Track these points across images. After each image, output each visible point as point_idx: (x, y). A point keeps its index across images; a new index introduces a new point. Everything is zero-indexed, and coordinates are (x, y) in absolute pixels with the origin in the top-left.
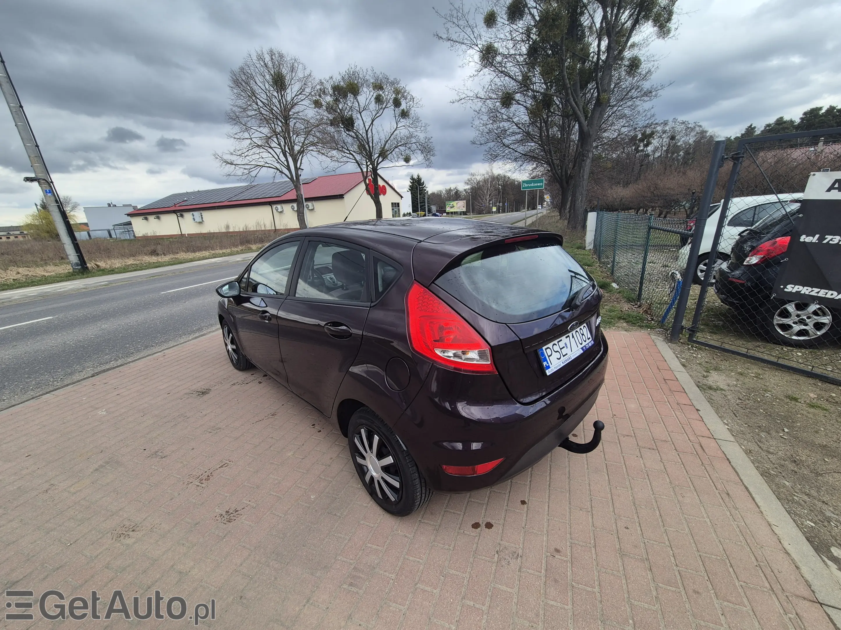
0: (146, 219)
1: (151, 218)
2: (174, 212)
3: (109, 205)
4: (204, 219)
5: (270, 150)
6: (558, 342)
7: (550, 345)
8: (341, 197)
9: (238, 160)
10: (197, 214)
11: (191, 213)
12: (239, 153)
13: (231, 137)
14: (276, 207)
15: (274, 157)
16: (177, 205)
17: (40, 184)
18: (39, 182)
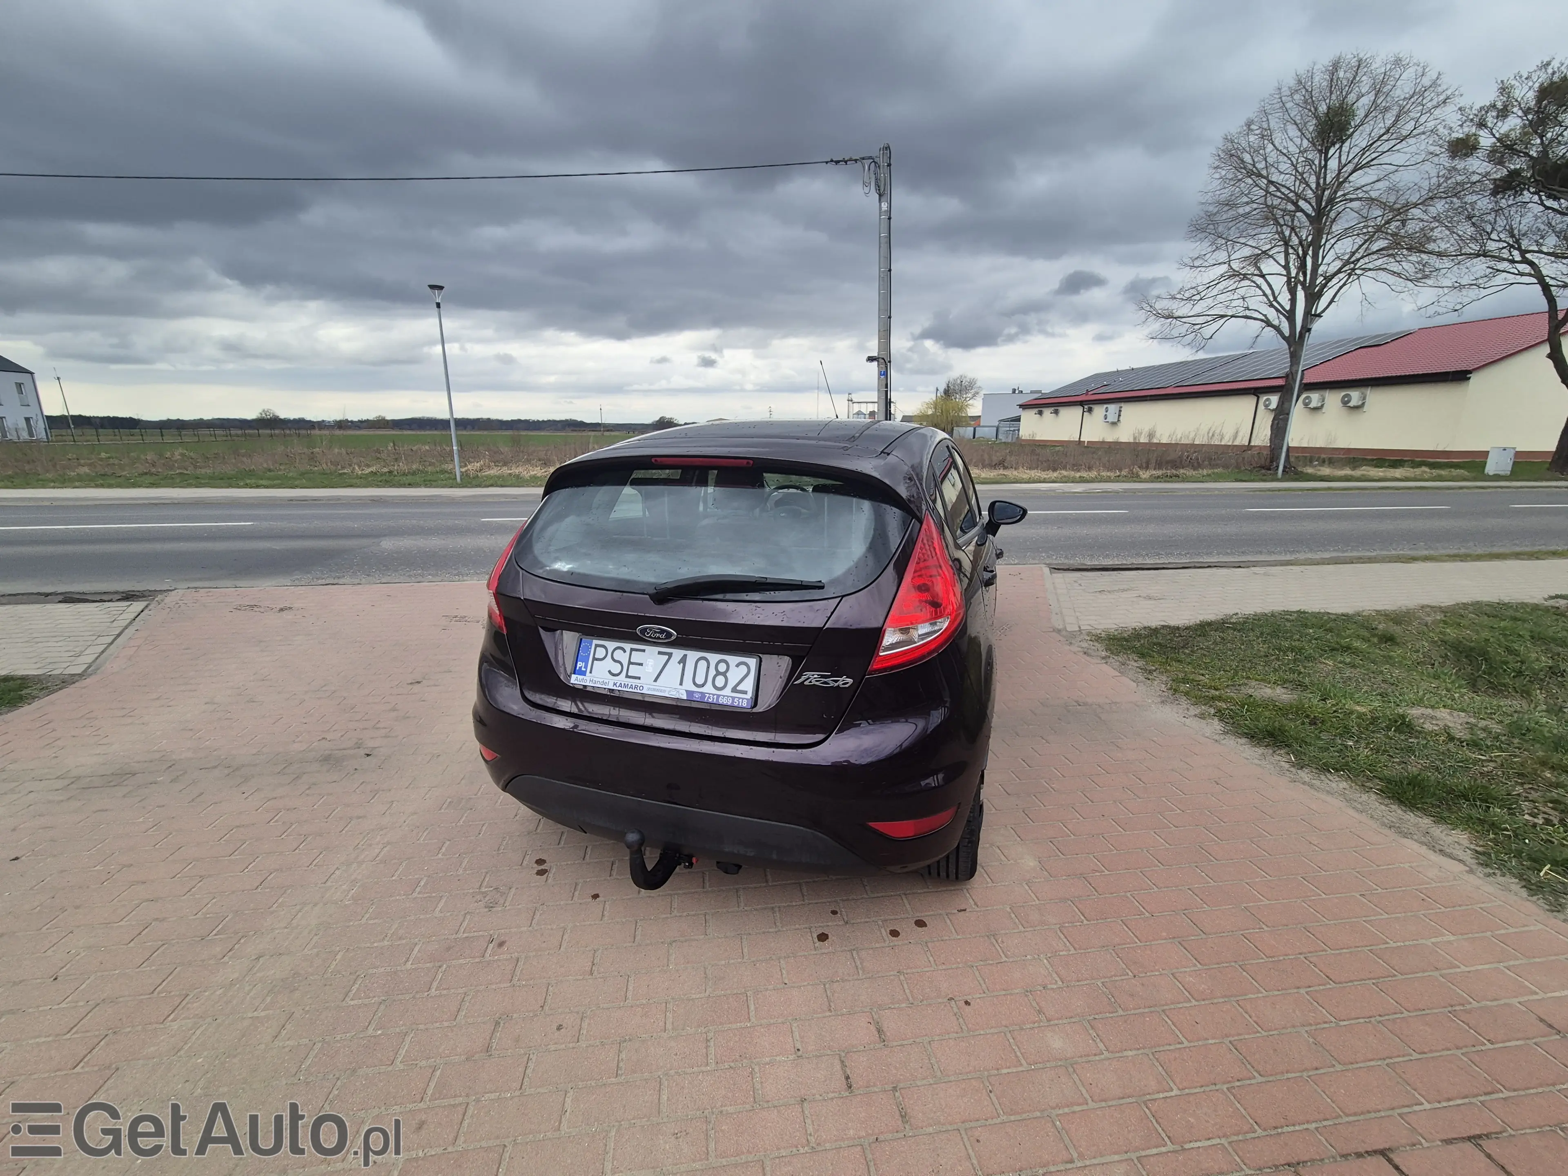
0: (1040, 413)
1: (1047, 412)
2: (1081, 403)
3: (1014, 391)
4: (1121, 418)
5: (1260, 281)
6: (632, 650)
7: (611, 645)
8: (1461, 376)
9: (1184, 310)
10: (1113, 408)
11: (1105, 406)
12: (1187, 295)
13: (1186, 265)
14: (1268, 400)
15: (1265, 295)
16: (1090, 393)
17: (878, 365)
18: (878, 361)
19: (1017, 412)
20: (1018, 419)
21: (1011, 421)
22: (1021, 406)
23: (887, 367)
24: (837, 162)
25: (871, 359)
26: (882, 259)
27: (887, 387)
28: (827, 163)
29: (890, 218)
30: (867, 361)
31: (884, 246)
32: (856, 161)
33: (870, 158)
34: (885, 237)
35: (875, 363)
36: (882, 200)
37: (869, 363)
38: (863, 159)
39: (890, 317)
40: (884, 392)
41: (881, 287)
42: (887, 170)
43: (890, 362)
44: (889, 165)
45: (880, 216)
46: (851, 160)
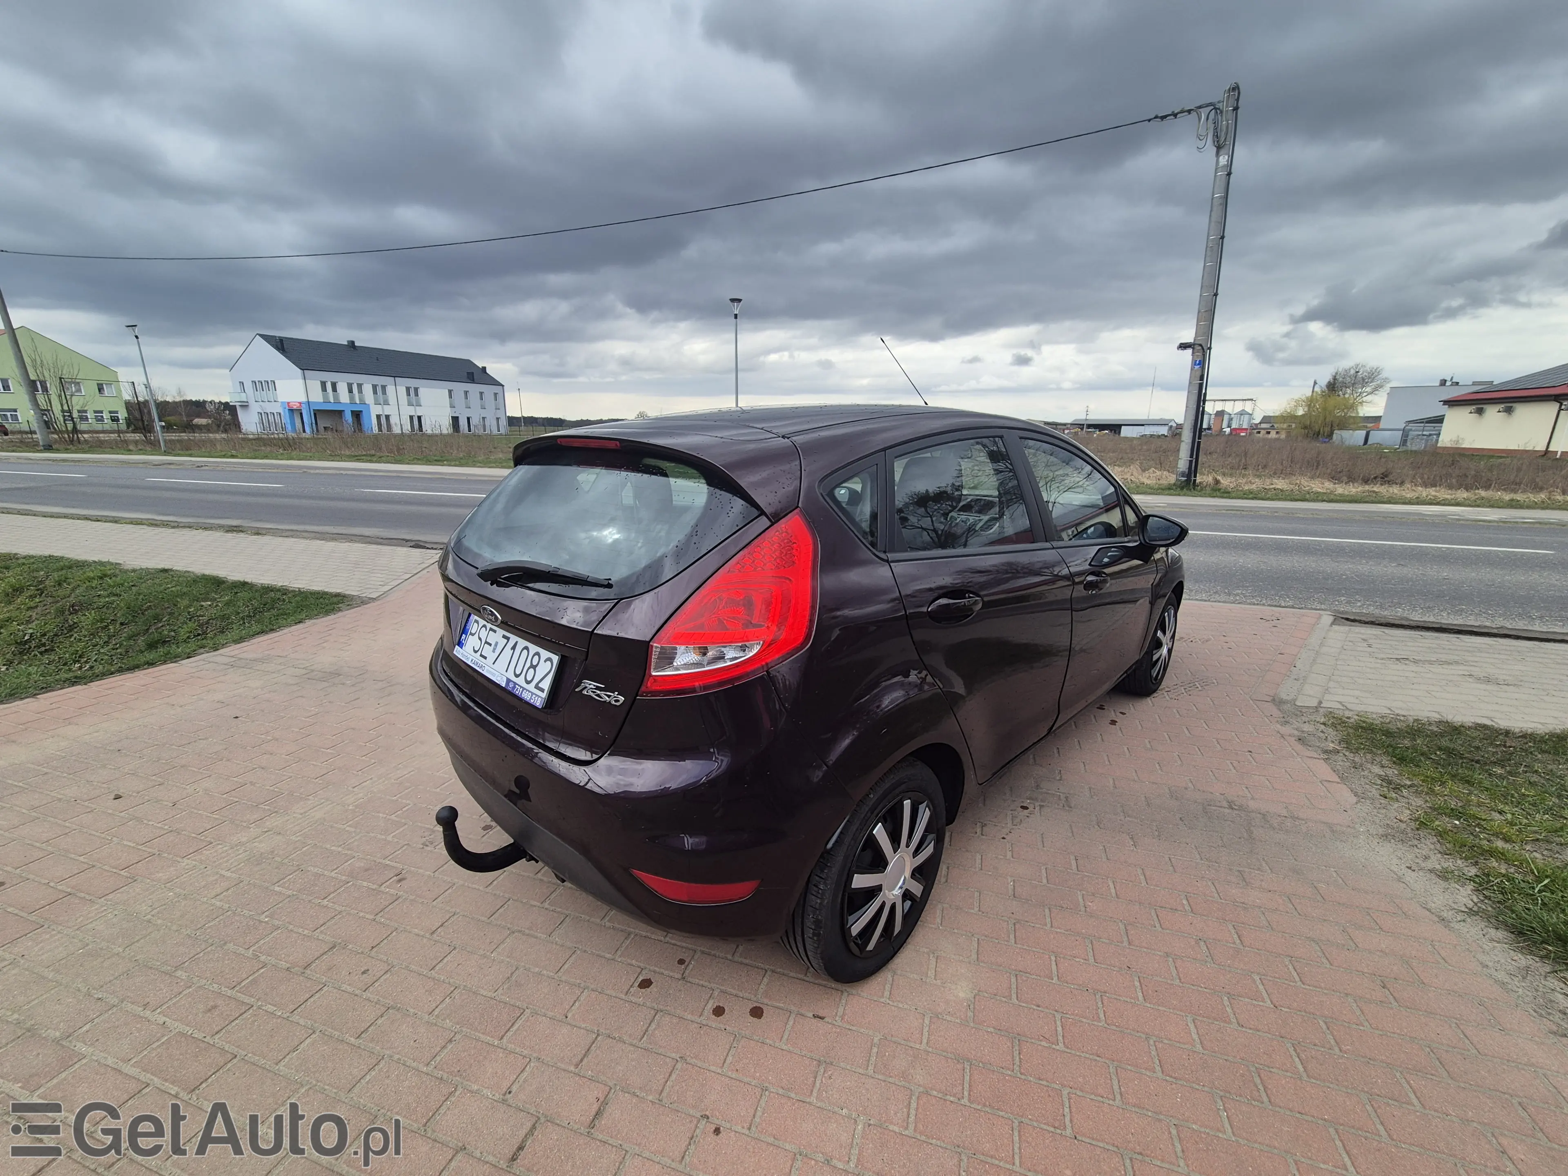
0: (1480, 412)
1: (1492, 411)
2: (1557, 398)
3: (1443, 382)
6: (490, 629)
7: (481, 623)
17: (1193, 353)
18: (1193, 349)
19: (1440, 410)
20: (1440, 420)
21: (1427, 422)
22: (1446, 402)
23: (1204, 355)
24: (1163, 118)
25: (1183, 346)
26: (1213, 224)
27: (1202, 378)
28: (1149, 120)
29: (1229, 174)
30: (1178, 348)
31: (1218, 211)
32: (1189, 111)
33: (1210, 104)
34: (1220, 197)
35: (1189, 351)
36: (1222, 152)
37: (1180, 351)
38: (1200, 107)
39: (1216, 295)
40: (1197, 386)
41: (1208, 259)
42: (1231, 115)
43: (1210, 348)
44: (1236, 109)
45: (1216, 173)
46: (1182, 112)
